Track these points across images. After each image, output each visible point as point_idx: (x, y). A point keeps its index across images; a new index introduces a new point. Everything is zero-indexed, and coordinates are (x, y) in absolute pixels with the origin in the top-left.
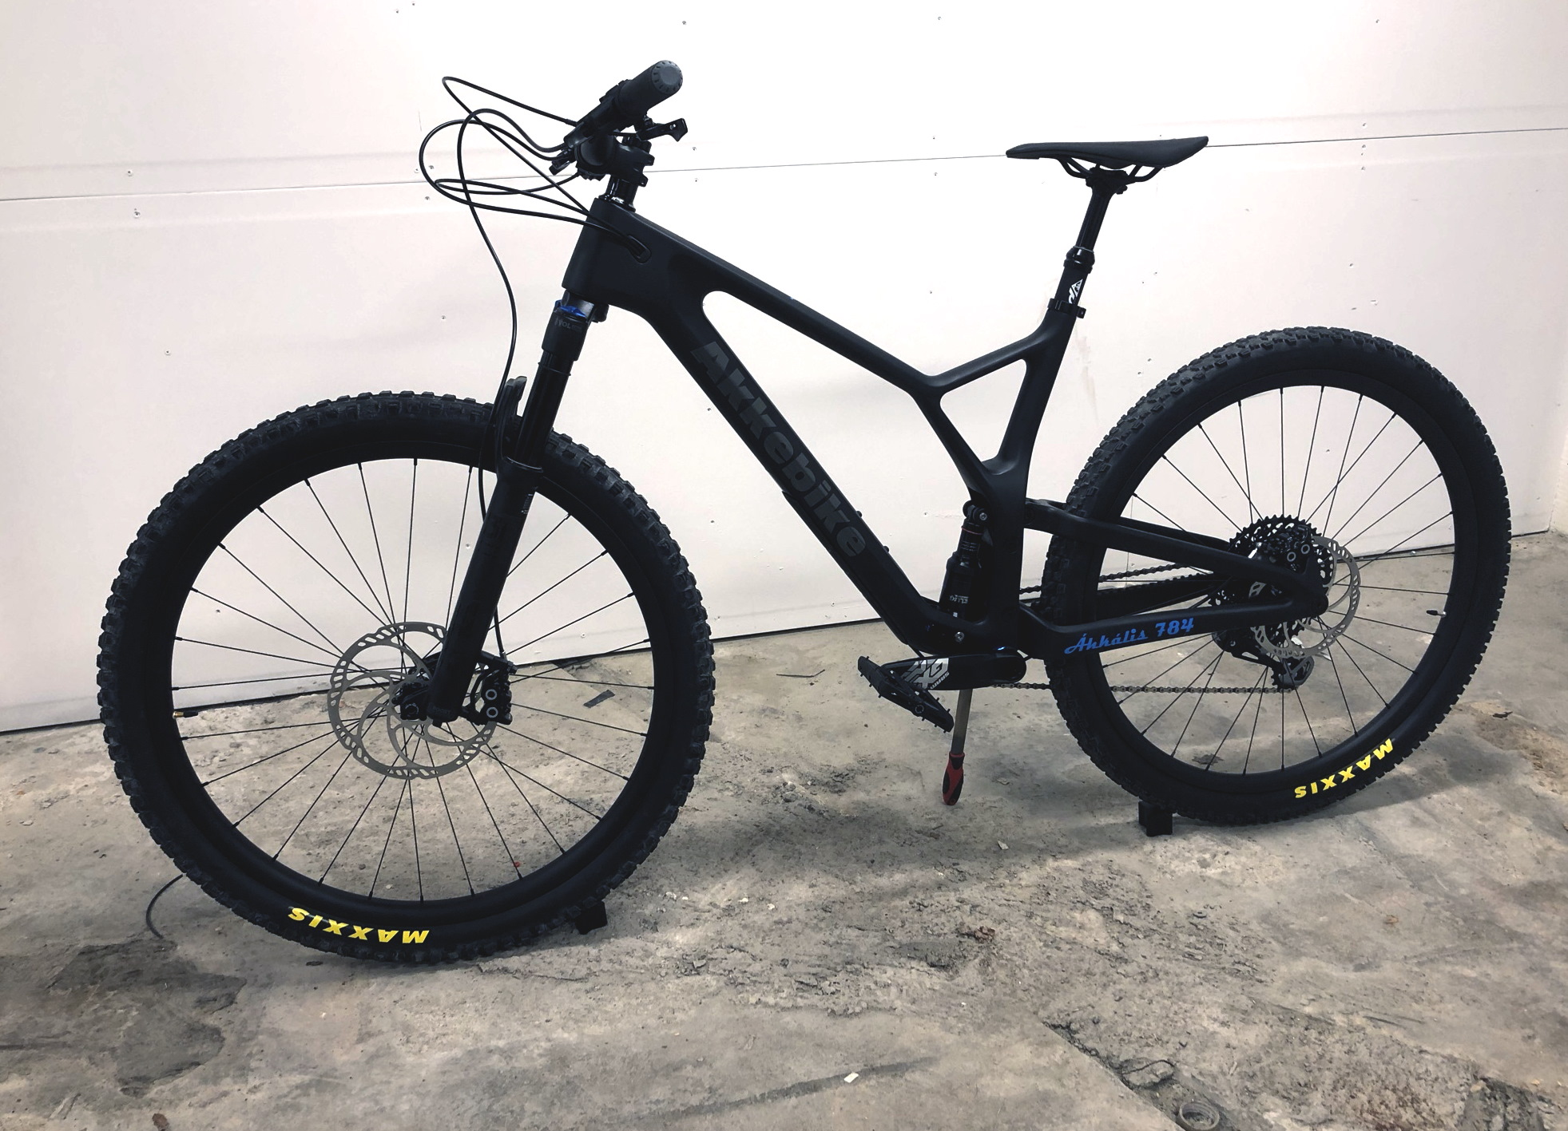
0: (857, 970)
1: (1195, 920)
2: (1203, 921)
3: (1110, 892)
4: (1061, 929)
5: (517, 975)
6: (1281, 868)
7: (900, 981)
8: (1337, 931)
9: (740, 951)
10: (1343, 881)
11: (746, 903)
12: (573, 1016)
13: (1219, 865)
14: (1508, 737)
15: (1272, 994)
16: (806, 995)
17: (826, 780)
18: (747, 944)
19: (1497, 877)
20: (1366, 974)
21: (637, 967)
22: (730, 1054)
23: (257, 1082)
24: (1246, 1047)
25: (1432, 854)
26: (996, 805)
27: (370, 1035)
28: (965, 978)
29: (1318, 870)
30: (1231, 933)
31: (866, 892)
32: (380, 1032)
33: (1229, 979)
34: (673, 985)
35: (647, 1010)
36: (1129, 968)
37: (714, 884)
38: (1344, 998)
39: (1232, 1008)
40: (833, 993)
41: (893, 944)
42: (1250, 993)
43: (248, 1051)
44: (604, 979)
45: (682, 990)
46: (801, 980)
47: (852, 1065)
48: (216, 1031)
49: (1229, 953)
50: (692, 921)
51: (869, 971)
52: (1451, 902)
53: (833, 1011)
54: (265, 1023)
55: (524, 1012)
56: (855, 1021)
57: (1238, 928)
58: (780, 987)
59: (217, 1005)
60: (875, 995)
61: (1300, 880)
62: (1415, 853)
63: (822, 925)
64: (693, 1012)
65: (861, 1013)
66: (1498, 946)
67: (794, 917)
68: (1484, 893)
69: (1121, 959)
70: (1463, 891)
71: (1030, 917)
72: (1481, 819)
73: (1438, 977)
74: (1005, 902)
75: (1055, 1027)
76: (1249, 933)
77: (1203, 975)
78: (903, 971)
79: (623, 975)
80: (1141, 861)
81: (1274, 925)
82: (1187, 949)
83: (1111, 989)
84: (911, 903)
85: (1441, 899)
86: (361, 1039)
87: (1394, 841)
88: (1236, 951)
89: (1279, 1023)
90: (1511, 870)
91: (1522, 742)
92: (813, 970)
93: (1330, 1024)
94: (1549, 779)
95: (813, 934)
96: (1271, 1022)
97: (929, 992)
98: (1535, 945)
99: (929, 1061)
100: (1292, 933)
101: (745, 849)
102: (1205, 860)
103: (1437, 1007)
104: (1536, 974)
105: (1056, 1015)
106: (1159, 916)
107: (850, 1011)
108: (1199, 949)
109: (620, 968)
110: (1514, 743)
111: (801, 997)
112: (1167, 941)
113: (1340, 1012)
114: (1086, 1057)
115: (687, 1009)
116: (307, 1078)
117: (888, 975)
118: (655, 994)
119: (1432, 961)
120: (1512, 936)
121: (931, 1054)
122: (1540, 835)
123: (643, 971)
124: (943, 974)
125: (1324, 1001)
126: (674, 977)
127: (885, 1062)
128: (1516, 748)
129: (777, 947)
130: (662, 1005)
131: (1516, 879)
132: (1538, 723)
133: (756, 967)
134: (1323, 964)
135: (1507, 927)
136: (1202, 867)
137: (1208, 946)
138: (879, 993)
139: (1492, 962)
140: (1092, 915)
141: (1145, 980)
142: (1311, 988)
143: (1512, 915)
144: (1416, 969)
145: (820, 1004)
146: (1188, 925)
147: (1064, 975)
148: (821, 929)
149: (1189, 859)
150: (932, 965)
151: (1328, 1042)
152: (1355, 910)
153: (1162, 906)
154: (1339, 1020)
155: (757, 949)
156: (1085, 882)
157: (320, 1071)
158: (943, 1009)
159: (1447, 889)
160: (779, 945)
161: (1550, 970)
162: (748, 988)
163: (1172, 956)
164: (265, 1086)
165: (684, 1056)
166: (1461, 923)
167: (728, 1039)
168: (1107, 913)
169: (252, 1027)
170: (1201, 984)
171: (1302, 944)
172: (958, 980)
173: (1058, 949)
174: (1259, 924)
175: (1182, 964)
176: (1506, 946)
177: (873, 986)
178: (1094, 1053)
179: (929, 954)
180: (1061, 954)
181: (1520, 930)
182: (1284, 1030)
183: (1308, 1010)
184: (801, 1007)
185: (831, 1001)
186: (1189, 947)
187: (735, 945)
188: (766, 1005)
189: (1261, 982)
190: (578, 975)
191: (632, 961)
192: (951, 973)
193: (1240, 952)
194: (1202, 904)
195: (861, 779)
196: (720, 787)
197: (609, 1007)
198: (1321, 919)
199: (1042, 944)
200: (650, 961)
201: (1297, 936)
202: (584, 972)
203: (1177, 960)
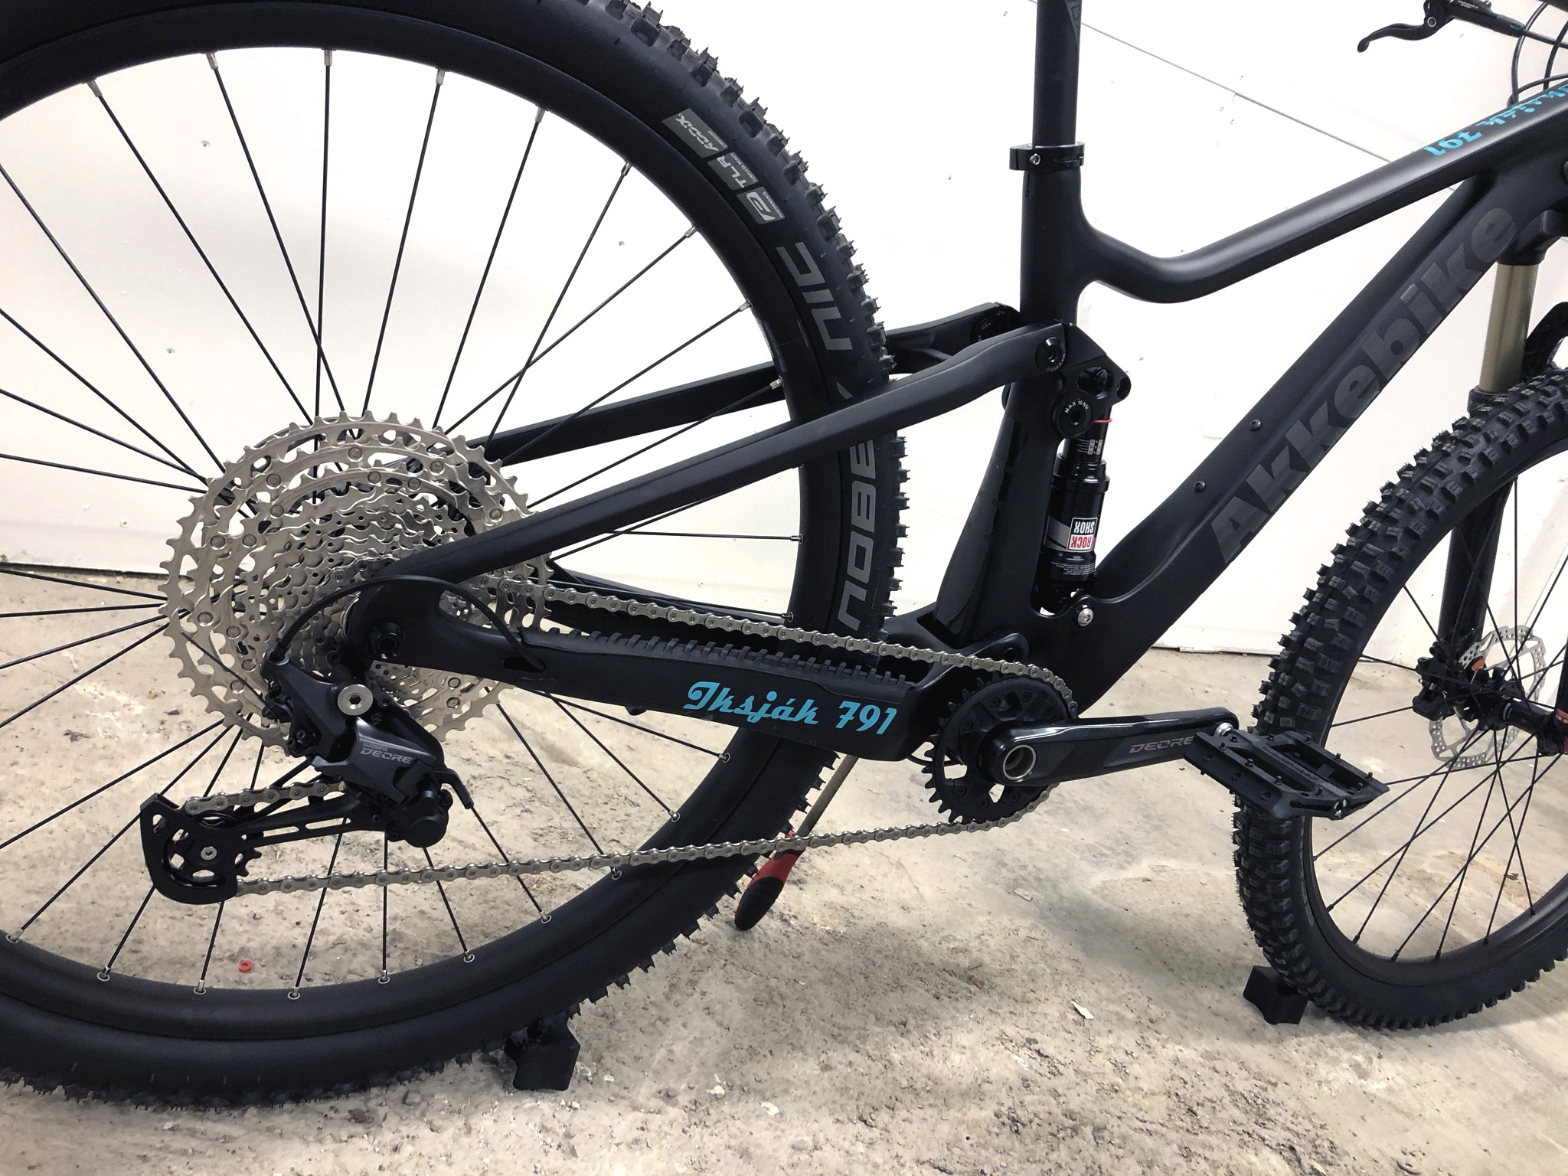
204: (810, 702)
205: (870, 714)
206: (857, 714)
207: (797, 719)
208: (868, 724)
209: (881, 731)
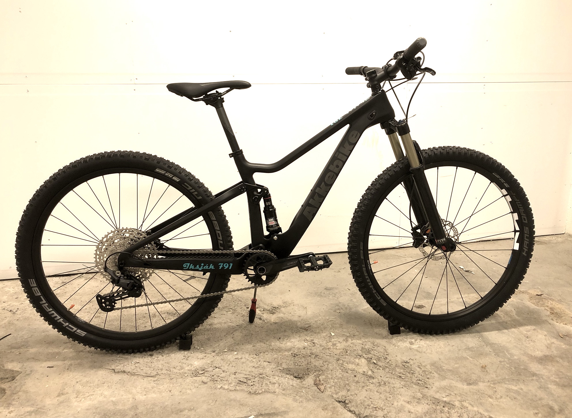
0: (263, 377)
1: (404, 364)
2: (407, 364)
3: (372, 352)
4: (349, 365)
5: (128, 374)
6: (443, 346)
7: (280, 382)
8: (462, 370)
9: (219, 368)
10: (467, 351)
11: (226, 351)
12: (146, 390)
13: (418, 344)
14: (541, 302)
15: (431, 392)
16: (241, 385)
17: (269, 309)
18: (222, 366)
19: (530, 353)
20: (472, 387)
21: (177, 373)
22: (205, 407)
23: (13, 409)
24: (417, 413)
25: (505, 343)
26: (333, 320)
27: (63, 394)
28: (307, 382)
29: (458, 347)
30: (418, 369)
31: (274, 349)
32: (67, 393)
33: (414, 386)
34: (189, 380)
35: (176, 389)
36: (374, 381)
37: (215, 344)
38: (461, 395)
39: (414, 397)
40: (252, 385)
41: (281, 368)
42: (422, 392)
43: (13, 398)
44: (162, 376)
45: (192, 382)
46: (240, 380)
47: (253, 413)
48: (4, 390)
49: (416, 376)
50: (203, 357)
51: (268, 378)
52: (510, 361)
53: (250, 392)
54: (24, 388)
55: (127, 387)
56: (259, 396)
57: (421, 367)
58: (231, 382)
59: (8, 380)
60: (269, 387)
61: (450, 351)
62: (498, 343)
63: (254, 360)
64: (194, 390)
65: (261, 393)
66: (527, 378)
67: (244, 357)
68: (525, 358)
69: (371, 377)
70: (515, 357)
71: (338, 360)
72: (526, 331)
73: (501, 389)
74: (329, 354)
75: (339, 402)
76: (426, 369)
77: (404, 384)
78: (282, 378)
79: (170, 375)
80: (387, 342)
81: (436, 367)
82: (399, 374)
83: (365, 388)
84: (292, 354)
85: (506, 360)
86: (59, 395)
87: (490, 338)
88: (419, 376)
89: (433, 404)
90: (536, 350)
91: (546, 304)
92: (246, 376)
93: (453, 405)
94: (556, 318)
95: (249, 363)
96: (429, 404)
97: (291, 386)
98: (542, 378)
99: (285, 412)
100: (443, 370)
101: (231, 332)
102: (412, 342)
103: (499, 400)
104: (542, 389)
105: (340, 397)
106: (390, 362)
107: (257, 392)
108: (404, 374)
109: (170, 373)
110: (543, 305)
111: (239, 386)
112: (391, 371)
113: (458, 401)
114: (350, 414)
115: (192, 389)
116: (32, 409)
117: (276, 379)
118: (180, 383)
119: (499, 383)
120: (534, 375)
121: (286, 410)
122: (549, 338)
123: (178, 374)
124: (299, 380)
125: (452, 396)
126: (190, 377)
127: (267, 412)
128: (544, 307)
129: (233, 368)
130: (182, 387)
131: (538, 354)
132: (553, 298)
133: (223, 375)
134: (454, 382)
135: (532, 371)
136: (411, 345)
137: (408, 374)
138: (270, 386)
139: (524, 384)
140: (363, 360)
141: (380, 386)
142: (448, 391)
143: (535, 367)
144: (492, 385)
145: (246, 389)
146: (401, 366)
147: (347, 382)
148: (253, 362)
149: (407, 341)
150: (296, 377)
151: (452, 413)
152: (470, 362)
153: (392, 358)
154: (457, 403)
155: (225, 368)
156: (362, 348)
157: (38, 407)
158: (296, 393)
159: (509, 356)
160: (235, 367)
161: (548, 388)
162: (219, 382)
163: (392, 377)
164: (16, 411)
165: (185, 407)
166: (513, 369)
167: (205, 401)
168: (369, 360)
169: (18, 389)
170: (402, 388)
171: (447, 375)
172: (304, 382)
173: (347, 372)
174: (431, 366)
175: (396, 380)
176: (531, 378)
177: (269, 383)
178: (353, 412)
179: (295, 373)
180: (348, 374)
181: (538, 373)
182: (434, 407)
183: (445, 399)
184: (238, 390)
185: (250, 388)
186: (400, 374)
187: (217, 366)
188: (224, 389)
189: (427, 388)
190: (152, 375)
191: (175, 371)
192: (302, 380)
193: (421, 376)
194: (409, 358)
195: (283, 309)
196: (227, 310)
197: (161, 387)
198: (456, 365)
199: (341, 370)
200: (182, 371)
201: (445, 371)
202: (156, 373)
203: (394, 378)
204: (211, 265)
205: (226, 265)
206: (223, 265)
207: (210, 268)
208: (226, 267)
209: (230, 268)
